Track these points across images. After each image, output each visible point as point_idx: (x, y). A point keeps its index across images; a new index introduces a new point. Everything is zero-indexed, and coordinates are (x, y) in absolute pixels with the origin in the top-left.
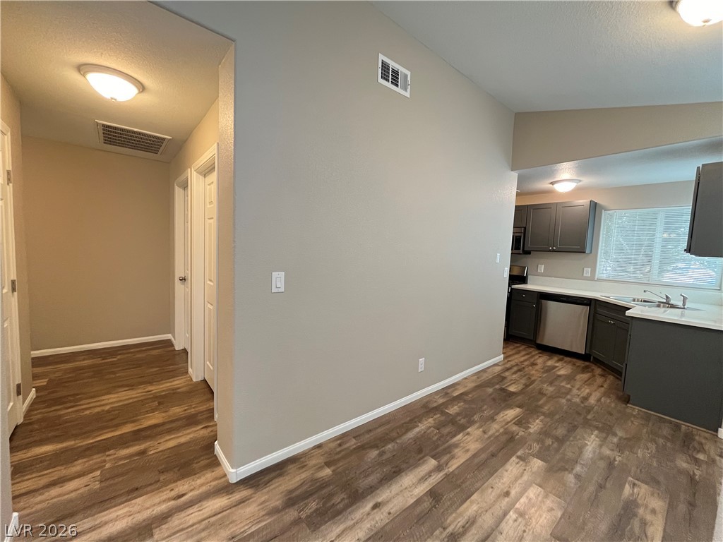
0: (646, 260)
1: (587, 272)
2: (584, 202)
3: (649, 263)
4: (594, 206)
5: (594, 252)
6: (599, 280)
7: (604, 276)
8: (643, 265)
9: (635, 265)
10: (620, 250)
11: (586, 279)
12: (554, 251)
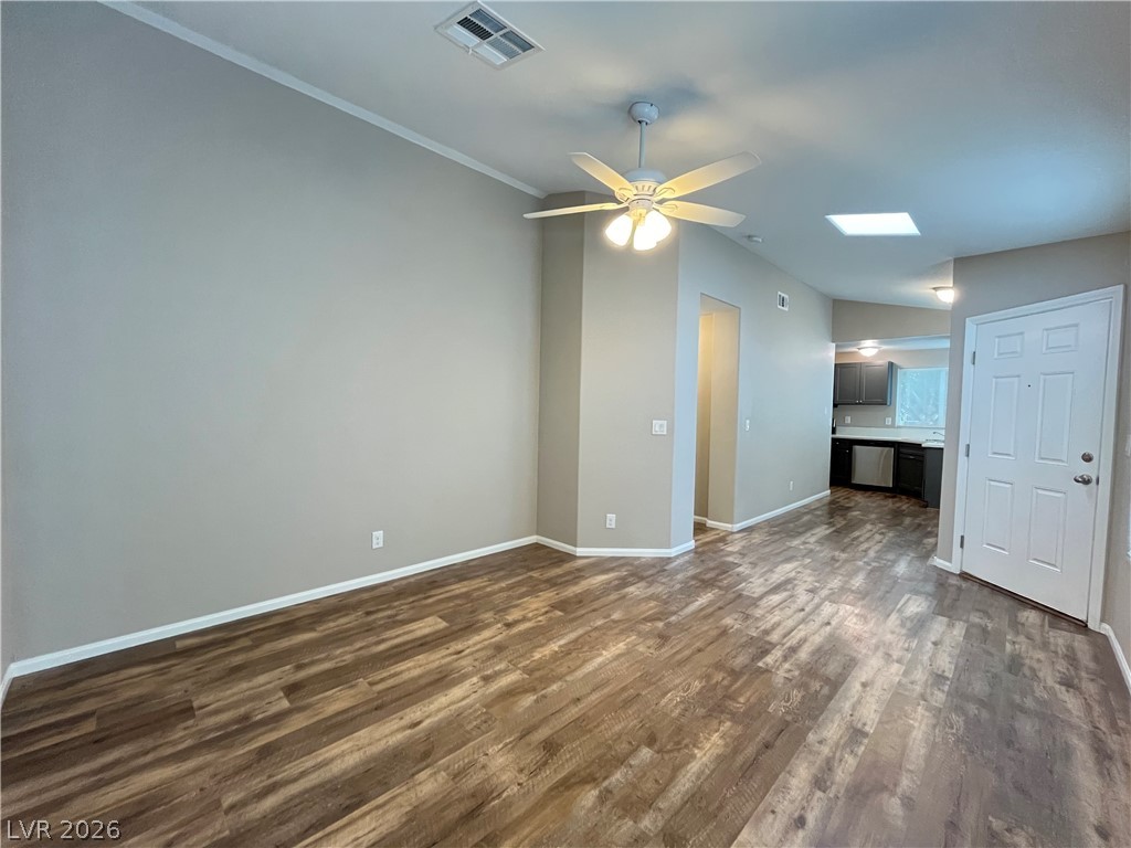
0: (934, 409)
1: (889, 421)
2: (883, 362)
3: (937, 412)
4: (891, 365)
5: (892, 403)
6: (899, 427)
7: (901, 424)
8: (933, 413)
9: (926, 414)
10: (913, 402)
11: (888, 427)
12: (860, 404)
